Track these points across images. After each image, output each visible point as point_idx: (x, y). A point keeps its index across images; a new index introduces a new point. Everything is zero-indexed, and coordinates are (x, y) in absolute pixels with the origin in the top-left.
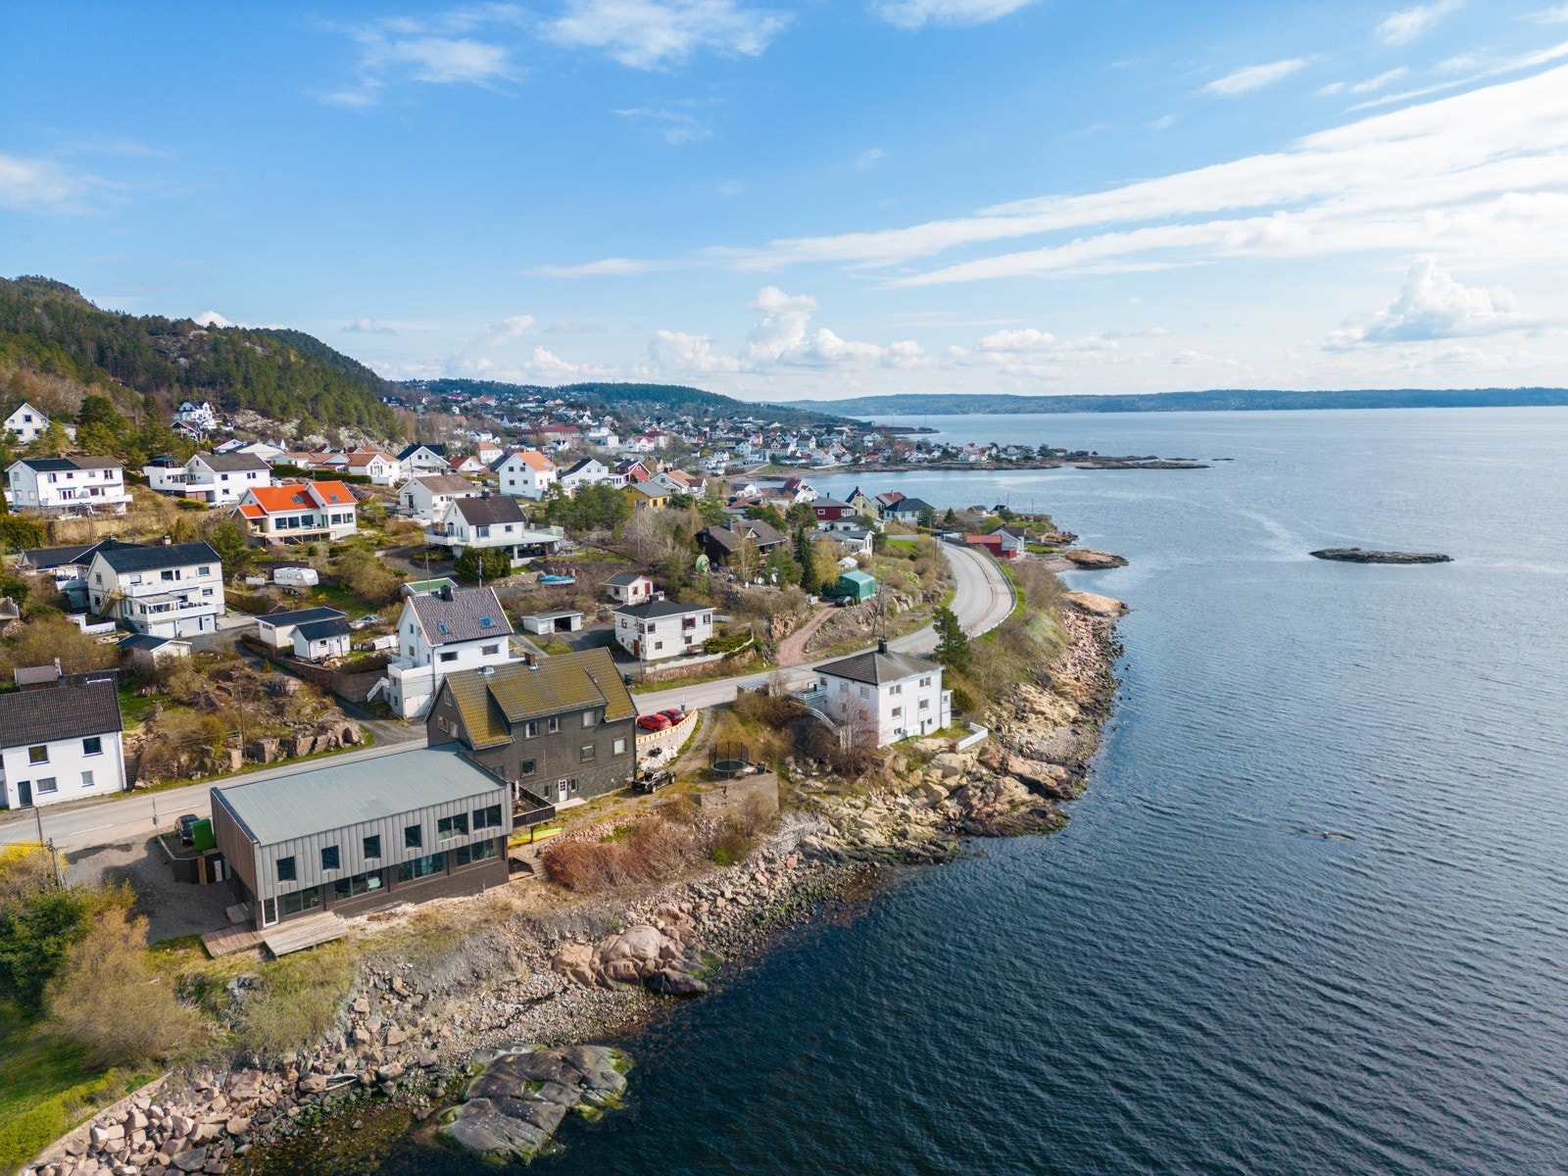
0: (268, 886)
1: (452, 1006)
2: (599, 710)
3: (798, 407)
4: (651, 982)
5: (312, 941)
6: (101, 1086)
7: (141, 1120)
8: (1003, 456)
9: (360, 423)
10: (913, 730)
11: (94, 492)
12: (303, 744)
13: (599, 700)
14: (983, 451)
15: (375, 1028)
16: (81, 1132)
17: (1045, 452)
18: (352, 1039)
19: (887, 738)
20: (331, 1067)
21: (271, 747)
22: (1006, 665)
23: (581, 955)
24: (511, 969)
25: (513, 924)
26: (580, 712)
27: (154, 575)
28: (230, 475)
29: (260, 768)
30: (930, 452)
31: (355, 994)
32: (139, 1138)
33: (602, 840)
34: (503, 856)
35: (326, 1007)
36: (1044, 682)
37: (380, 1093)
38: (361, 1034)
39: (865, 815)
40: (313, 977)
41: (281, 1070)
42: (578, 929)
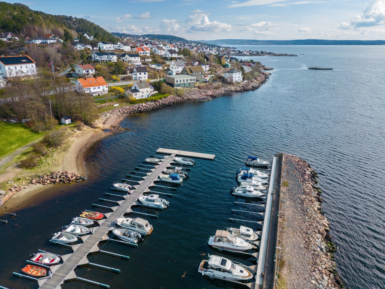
0: (176, 83)
3: (201, 42)
4: (211, 96)
8: (252, 53)
10: (237, 80)
11: (110, 48)
14: (248, 52)
17: (262, 53)
18: (186, 96)
19: (234, 81)
22: (250, 76)
23: (204, 94)
24: (197, 94)
25: (197, 91)
28: (125, 46)
30: (236, 52)
31: (185, 93)
33: (203, 86)
34: (194, 85)
36: (256, 79)
39: (231, 88)
42: (203, 92)
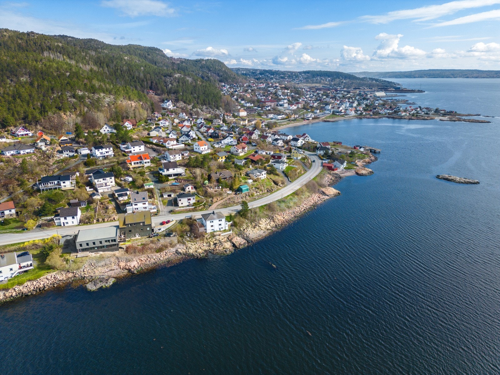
0: (78, 247)
1: (100, 268)
2: (144, 223)
4: (129, 270)
5: (83, 256)
6: (49, 271)
7: (53, 276)
8: (420, 112)
9: (209, 104)
10: (215, 230)
11: (107, 152)
12: (106, 220)
13: (144, 221)
15: (87, 270)
16: (45, 276)
17: (437, 111)
18: (84, 271)
19: (208, 231)
20: (79, 274)
21: (101, 220)
23: (122, 264)
24: (111, 264)
25: (115, 258)
26: (140, 223)
27: (101, 180)
28: (135, 147)
29: (99, 223)
31: (86, 265)
32: (53, 278)
33: (138, 245)
34: (118, 246)
35: (81, 266)
37: (84, 279)
38: (85, 270)
39: (192, 246)
40: (81, 261)
41: (73, 273)
42: (124, 260)
